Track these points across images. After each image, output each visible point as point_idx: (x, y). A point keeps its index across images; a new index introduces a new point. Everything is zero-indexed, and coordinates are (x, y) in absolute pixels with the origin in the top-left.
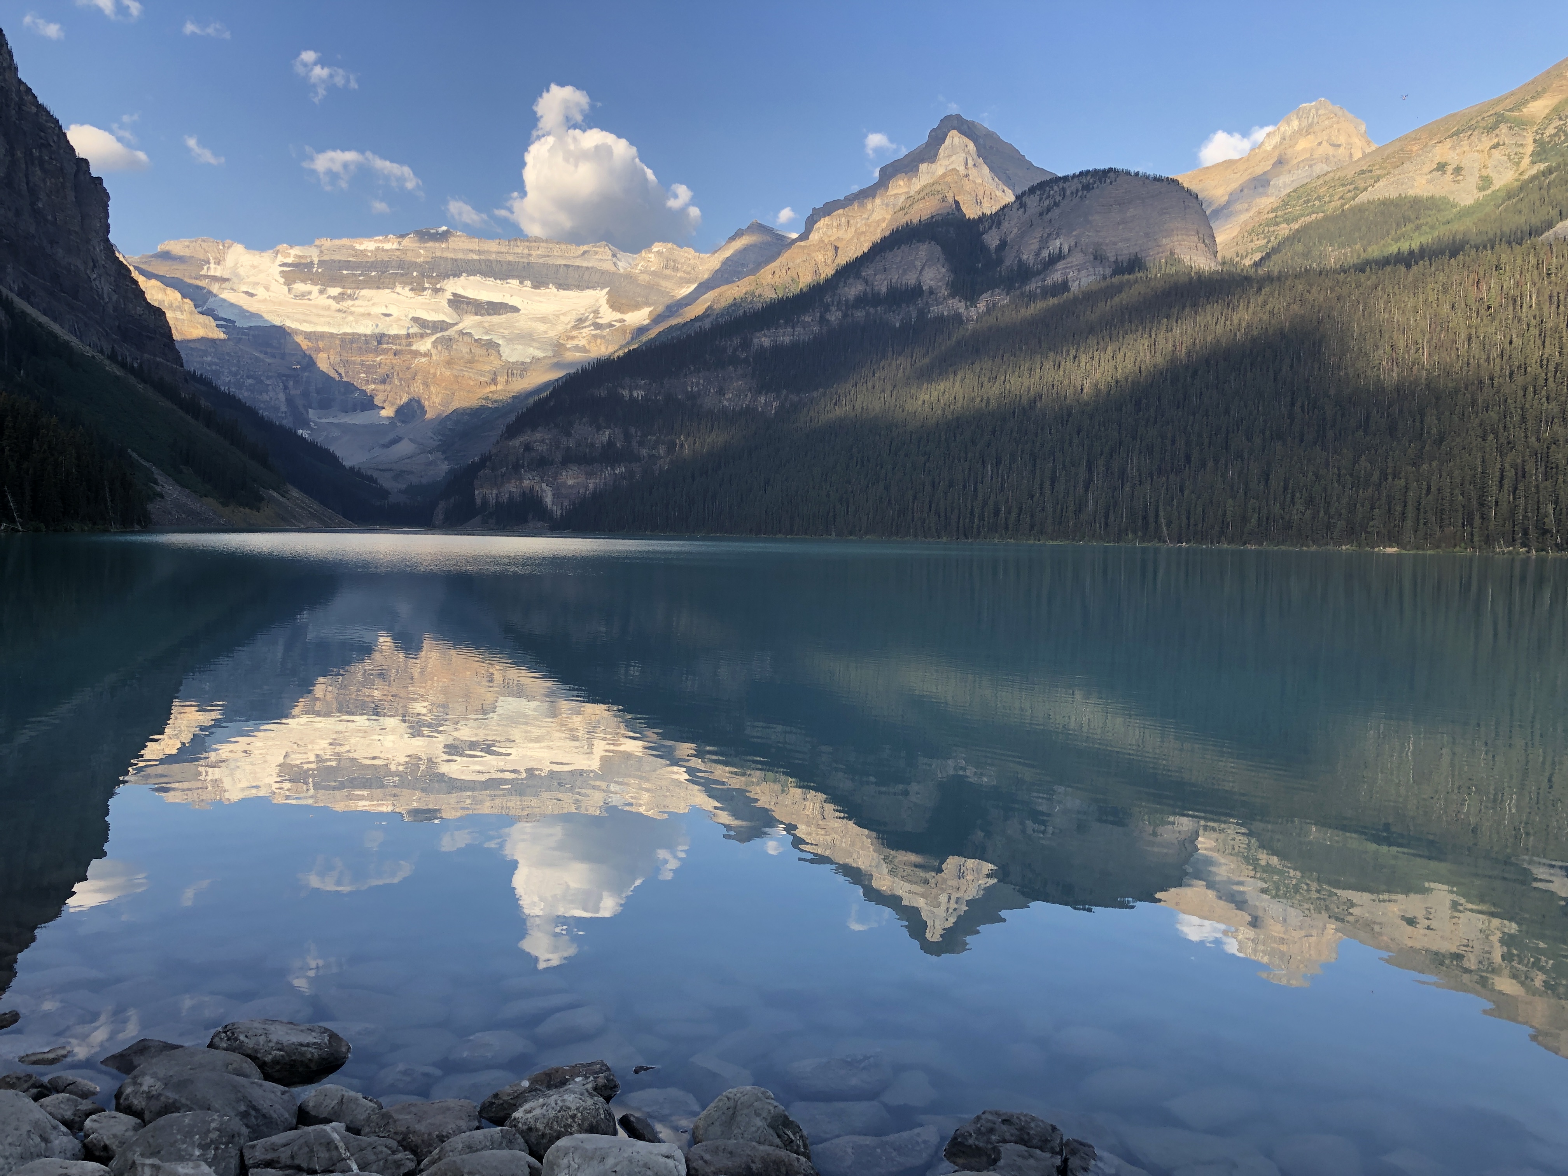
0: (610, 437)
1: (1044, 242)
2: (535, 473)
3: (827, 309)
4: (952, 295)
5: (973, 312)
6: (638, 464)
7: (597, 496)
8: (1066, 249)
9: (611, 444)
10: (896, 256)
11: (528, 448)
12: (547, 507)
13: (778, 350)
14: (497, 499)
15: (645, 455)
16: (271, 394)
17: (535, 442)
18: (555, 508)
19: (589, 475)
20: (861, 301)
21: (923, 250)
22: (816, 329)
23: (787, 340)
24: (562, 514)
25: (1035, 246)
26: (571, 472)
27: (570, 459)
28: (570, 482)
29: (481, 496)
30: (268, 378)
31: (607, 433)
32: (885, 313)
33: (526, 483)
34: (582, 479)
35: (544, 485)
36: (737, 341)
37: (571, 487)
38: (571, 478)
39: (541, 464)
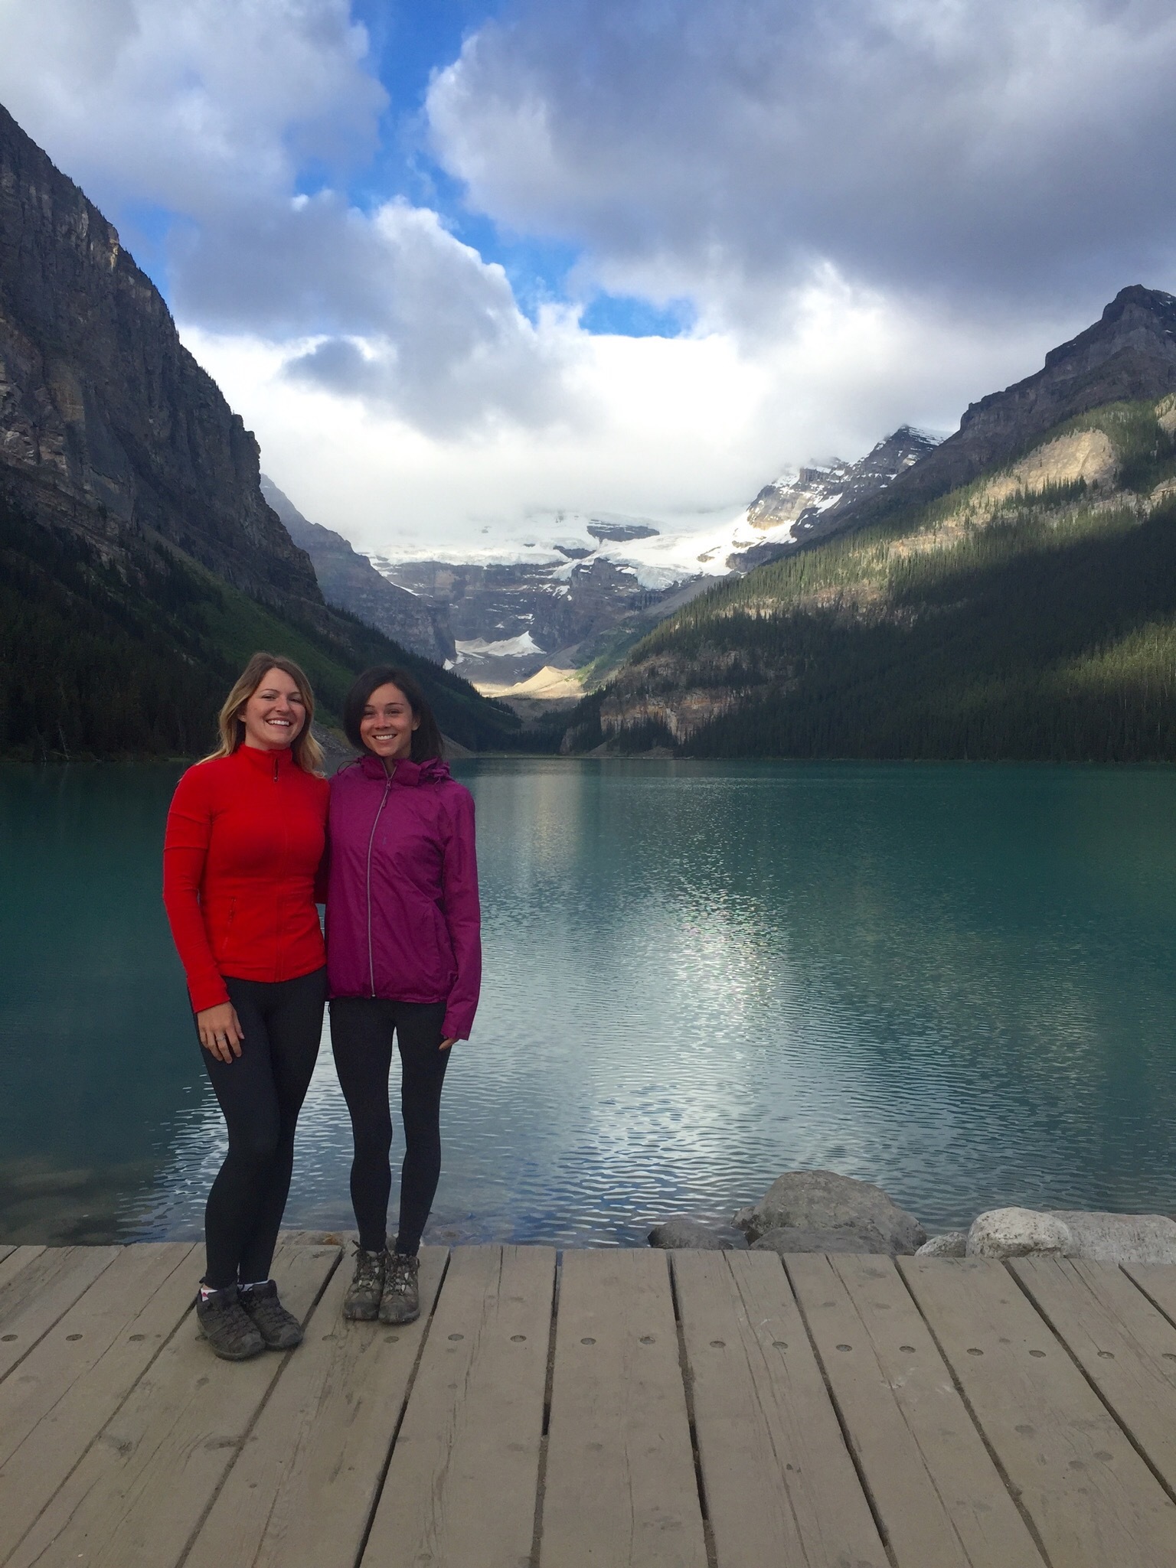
0: (736, 659)
2: (659, 698)
3: (973, 512)
4: (1122, 488)
5: (1146, 504)
6: (765, 686)
7: (722, 720)
9: (737, 666)
10: (1054, 449)
11: (653, 672)
12: (671, 734)
13: (917, 560)
14: (622, 726)
15: (772, 675)
16: (421, 628)
17: (660, 666)
18: (679, 733)
19: (714, 698)
20: (1014, 501)
21: (1086, 440)
22: (961, 534)
23: (928, 547)
24: (686, 740)
26: (695, 696)
27: (696, 682)
28: (695, 707)
29: (607, 722)
30: (418, 612)
31: (733, 654)
32: (1041, 513)
33: (651, 709)
34: (706, 703)
35: (668, 711)
36: (872, 551)
37: (696, 712)
38: (696, 703)
39: (666, 689)
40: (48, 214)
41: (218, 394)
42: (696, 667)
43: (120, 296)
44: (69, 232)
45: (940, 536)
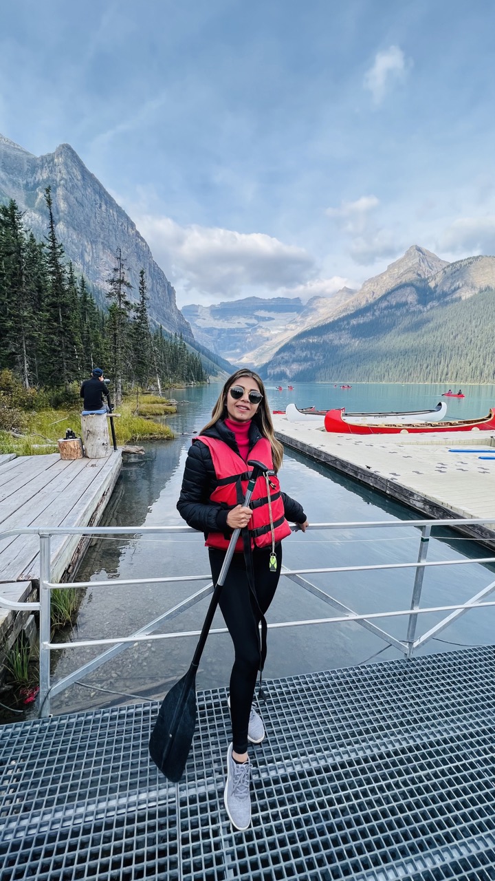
1: (452, 284)
2: (284, 365)
3: (375, 311)
4: (418, 304)
5: (425, 309)
6: (314, 362)
7: (302, 372)
8: (461, 285)
9: (306, 356)
10: (400, 292)
11: (282, 358)
12: (287, 375)
13: (359, 325)
14: (274, 373)
15: (316, 359)
17: (285, 356)
18: (289, 375)
19: (300, 365)
20: (386, 308)
21: (408, 290)
22: (371, 317)
23: (362, 322)
24: (291, 377)
25: (449, 286)
26: (294, 365)
27: (294, 361)
31: (305, 353)
32: (394, 311)
34: (297, 367)
35: (287, 369)
36: (345, 322)
37: (294, 369)
38: (295, 367)
39: (286, 362)
40: (116, 219)
41: (164, 275)
42: (294, 356)
43: (137, 245)
44: (121, 225)
45: (365, 318)
